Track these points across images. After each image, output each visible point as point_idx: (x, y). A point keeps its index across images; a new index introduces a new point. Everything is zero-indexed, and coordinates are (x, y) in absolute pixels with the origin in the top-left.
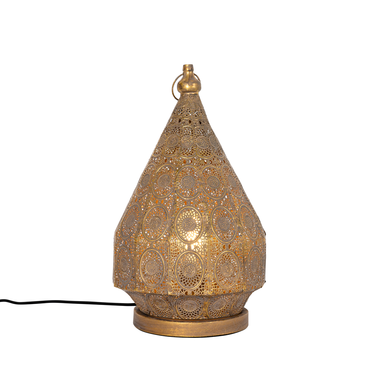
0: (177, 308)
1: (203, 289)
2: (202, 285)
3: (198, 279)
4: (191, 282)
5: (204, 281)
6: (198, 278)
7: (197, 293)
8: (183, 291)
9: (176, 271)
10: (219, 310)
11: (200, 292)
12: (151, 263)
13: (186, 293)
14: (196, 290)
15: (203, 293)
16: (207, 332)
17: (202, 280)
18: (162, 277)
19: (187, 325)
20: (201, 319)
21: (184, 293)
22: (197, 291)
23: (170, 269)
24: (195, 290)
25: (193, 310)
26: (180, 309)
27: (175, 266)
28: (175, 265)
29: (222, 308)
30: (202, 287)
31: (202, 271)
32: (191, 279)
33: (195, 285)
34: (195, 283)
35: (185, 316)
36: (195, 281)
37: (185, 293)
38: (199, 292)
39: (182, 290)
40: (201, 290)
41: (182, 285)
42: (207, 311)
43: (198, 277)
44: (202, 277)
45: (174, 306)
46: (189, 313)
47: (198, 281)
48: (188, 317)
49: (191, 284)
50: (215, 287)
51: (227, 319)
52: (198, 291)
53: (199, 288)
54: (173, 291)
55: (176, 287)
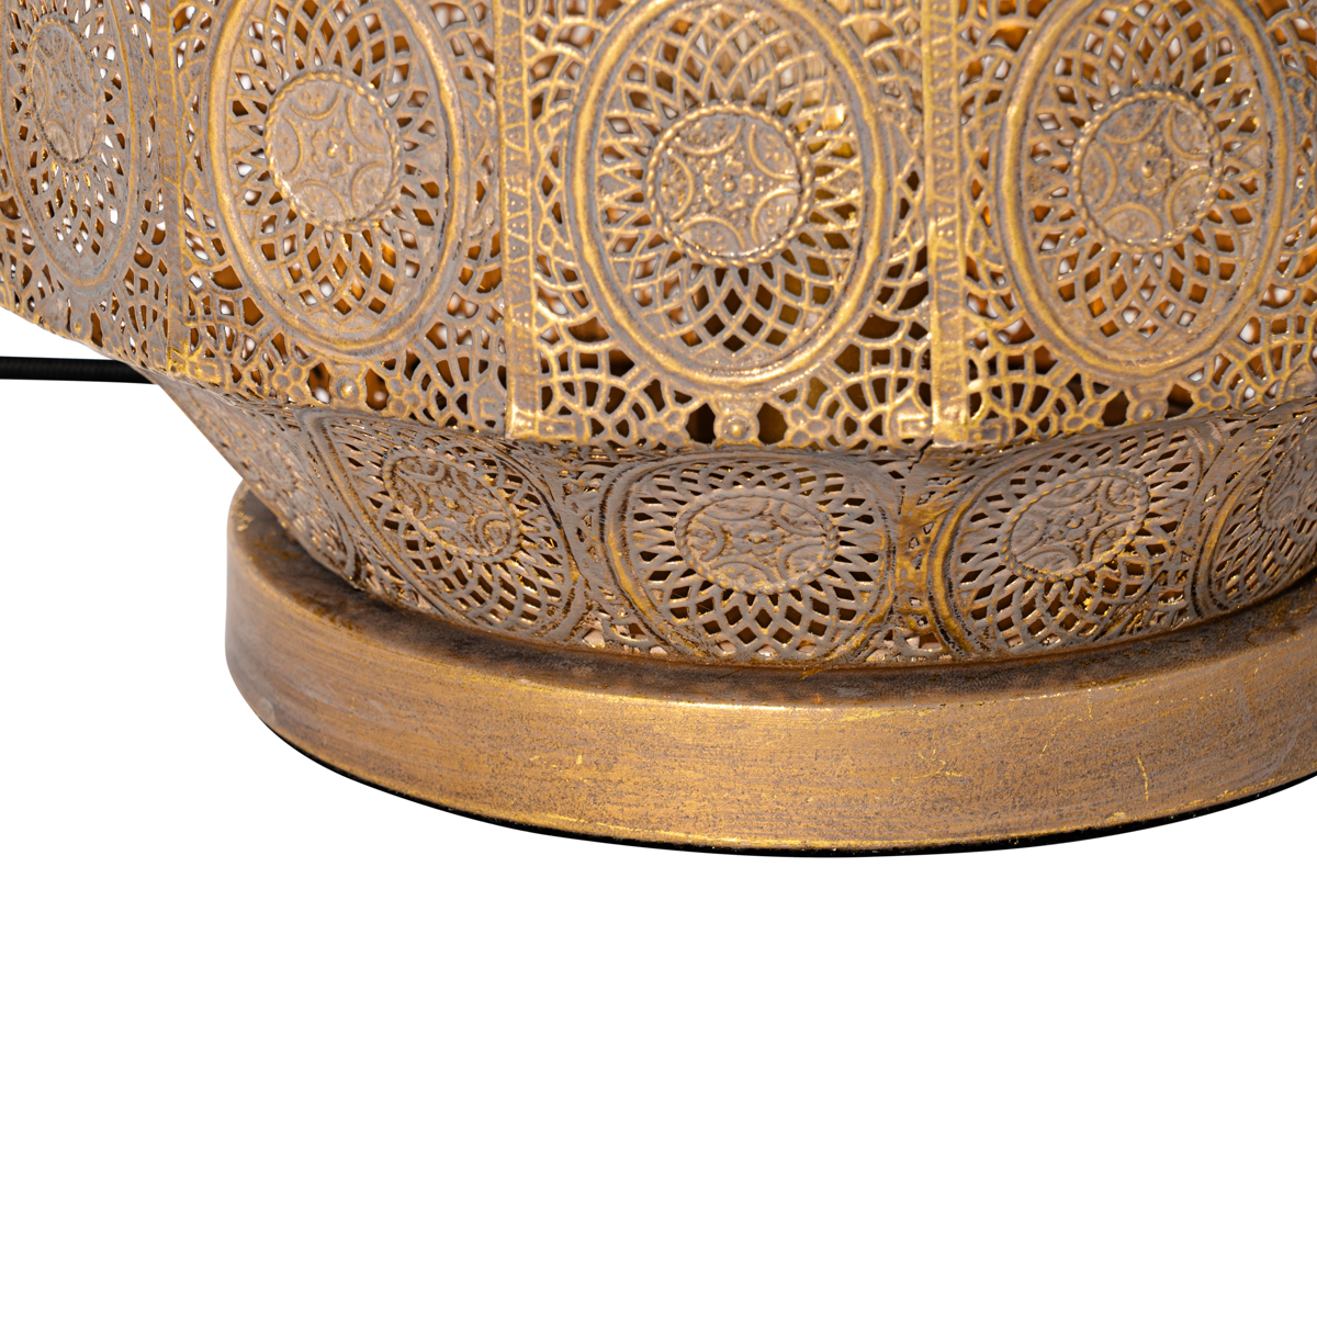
0: (616, 555)
1: (879, 386)
2: (869, 345)
3: (819, 281)
4: (749, 306)
5: (886, 295)
6: (819, 267)
7: (813, 426)
8: (660, 405)
9: (580, 191)
10: (1067, 570)
11: (847, 409)
12: (322, 102)
13: (702, 425)
14: (803, 395)
15: (876, 425)
16: (943, 804)
17: (868, 287)
18: (441, 246)
19: (730, 725)
20: (878, 657)
21: (672, 418)
22: (812, 404)
23: (517, 166)
24: (789, 397)
25: (795, 579)
26: (652, 566)
27: (571, 135)
28: (575, 125)
29: (1101, 557)
30: (866, 358)
31: (868, 196)
32: (744, 274)
33: (794, 334)
34: (789, 315)
35: (712, 628)
36: (789, 300)
37: (683, 420)
38: (840, 416)
39: (654, 391)
40: (855, 393)
41: (651, 338)
42: (940, 593)
43: (824, 253)
44: (870, 254)
45: (592, 534)
46: (751, 599)
47: (822, 296)
48: (747, 636)
49: (752, 325)
50: (1015, 364)
51: (1164, 666)
52: (825, 401)
53: (836, 370)
54: (560, 397)
55: (589, 362)
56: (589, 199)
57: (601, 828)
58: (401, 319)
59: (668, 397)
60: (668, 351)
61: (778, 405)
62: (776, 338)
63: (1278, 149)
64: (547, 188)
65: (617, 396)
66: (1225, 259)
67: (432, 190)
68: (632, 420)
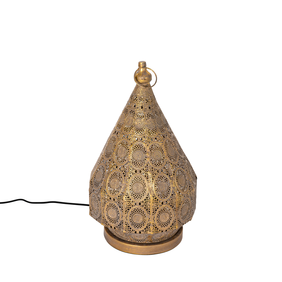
0: (130, 237)
1: (147, 231)
3: (143, 224)
4: (139, 225)
5: (148, 225)
6: (143, 223)
7: (143, 233)
8: (133, 231)
9: (128, 218)
10: (159, 238)
12: (112, 211)
13: (136, 232)
15: (147, 233)
16: (151, 252)
17: (146, 225)
18: (119, 220)
19: (137, 247)
20: (147, 243)
23: (124, 217)
25: (141, 239)
26: (132, 237)
27: (128, 215)
28: (128, 214)
29: (161, 237)
30: (146, 229)
31: (147, 219)
32: (139, 224)
33: (142, 227)
34: (141, 226)
35: (136, 241)
36: (141, 225)
41: (133, 227)
42: (151, 240)
43: (144, 223)
44: (147, 223)
45: (128, 236)
46: (139, 239)
47: (143, 225)
48: (138, 241)
49: (139, 227)
50: (156, 229)
51: (165, 243)
52: (144, 231)
53: (144, 229)
54: (127, 230)
55: (128, 228)
56: (129, 219)
57: (128, 252)
58: (116, 224)
59: (134, 231)
60: (133, 228)
61: (141, 231)
62: (141, 227)
63: (173, 215)
64: (126, 218)
65: (130, 230)
66: (170, 222)
67: (119, 217)
68: (131, 232)
